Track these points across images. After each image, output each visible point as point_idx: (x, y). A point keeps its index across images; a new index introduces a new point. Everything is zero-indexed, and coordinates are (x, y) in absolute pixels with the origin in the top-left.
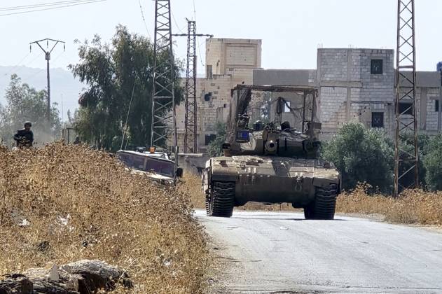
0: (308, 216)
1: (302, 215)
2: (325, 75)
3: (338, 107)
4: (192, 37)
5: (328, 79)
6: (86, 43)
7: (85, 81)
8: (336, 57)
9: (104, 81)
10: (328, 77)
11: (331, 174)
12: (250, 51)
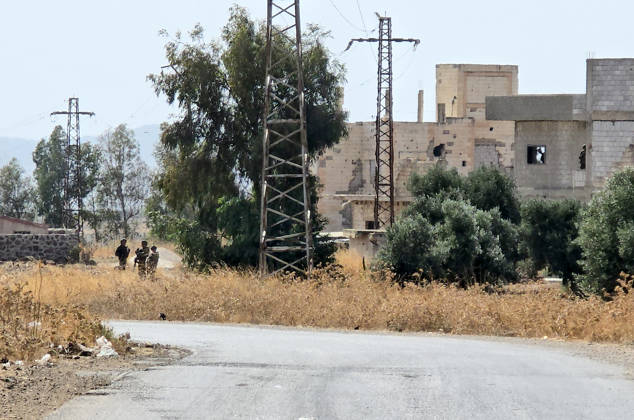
2: (600, 103)
3: (621, 154)
4: (385, 43)
5: (604, 109)
6: (179, 35)
7: (176, 102)
8: (617, 72)
9: (209, 103)
10: (605, 105)
12: (501, 82)
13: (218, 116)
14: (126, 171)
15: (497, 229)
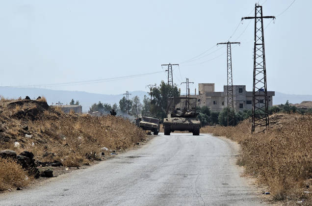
0: (193, 135)
1: (192, 134)
2: (226, 94)
4: (188, 83)
6: (152, 86)
7: (152, 96)
9: (158, 96)
11: (198, 122)
12: (211, 87)
13: (159, 99)
14: (138, 105)
15: (205, 117)
